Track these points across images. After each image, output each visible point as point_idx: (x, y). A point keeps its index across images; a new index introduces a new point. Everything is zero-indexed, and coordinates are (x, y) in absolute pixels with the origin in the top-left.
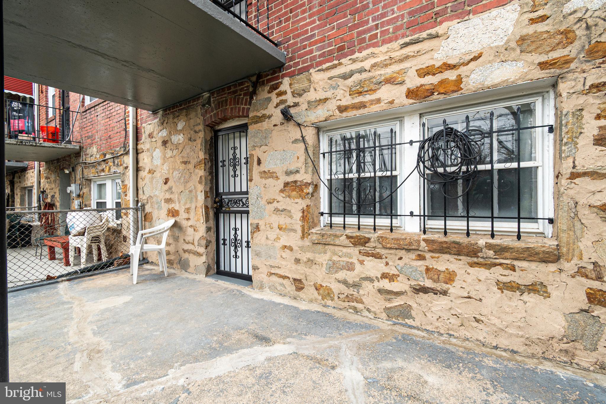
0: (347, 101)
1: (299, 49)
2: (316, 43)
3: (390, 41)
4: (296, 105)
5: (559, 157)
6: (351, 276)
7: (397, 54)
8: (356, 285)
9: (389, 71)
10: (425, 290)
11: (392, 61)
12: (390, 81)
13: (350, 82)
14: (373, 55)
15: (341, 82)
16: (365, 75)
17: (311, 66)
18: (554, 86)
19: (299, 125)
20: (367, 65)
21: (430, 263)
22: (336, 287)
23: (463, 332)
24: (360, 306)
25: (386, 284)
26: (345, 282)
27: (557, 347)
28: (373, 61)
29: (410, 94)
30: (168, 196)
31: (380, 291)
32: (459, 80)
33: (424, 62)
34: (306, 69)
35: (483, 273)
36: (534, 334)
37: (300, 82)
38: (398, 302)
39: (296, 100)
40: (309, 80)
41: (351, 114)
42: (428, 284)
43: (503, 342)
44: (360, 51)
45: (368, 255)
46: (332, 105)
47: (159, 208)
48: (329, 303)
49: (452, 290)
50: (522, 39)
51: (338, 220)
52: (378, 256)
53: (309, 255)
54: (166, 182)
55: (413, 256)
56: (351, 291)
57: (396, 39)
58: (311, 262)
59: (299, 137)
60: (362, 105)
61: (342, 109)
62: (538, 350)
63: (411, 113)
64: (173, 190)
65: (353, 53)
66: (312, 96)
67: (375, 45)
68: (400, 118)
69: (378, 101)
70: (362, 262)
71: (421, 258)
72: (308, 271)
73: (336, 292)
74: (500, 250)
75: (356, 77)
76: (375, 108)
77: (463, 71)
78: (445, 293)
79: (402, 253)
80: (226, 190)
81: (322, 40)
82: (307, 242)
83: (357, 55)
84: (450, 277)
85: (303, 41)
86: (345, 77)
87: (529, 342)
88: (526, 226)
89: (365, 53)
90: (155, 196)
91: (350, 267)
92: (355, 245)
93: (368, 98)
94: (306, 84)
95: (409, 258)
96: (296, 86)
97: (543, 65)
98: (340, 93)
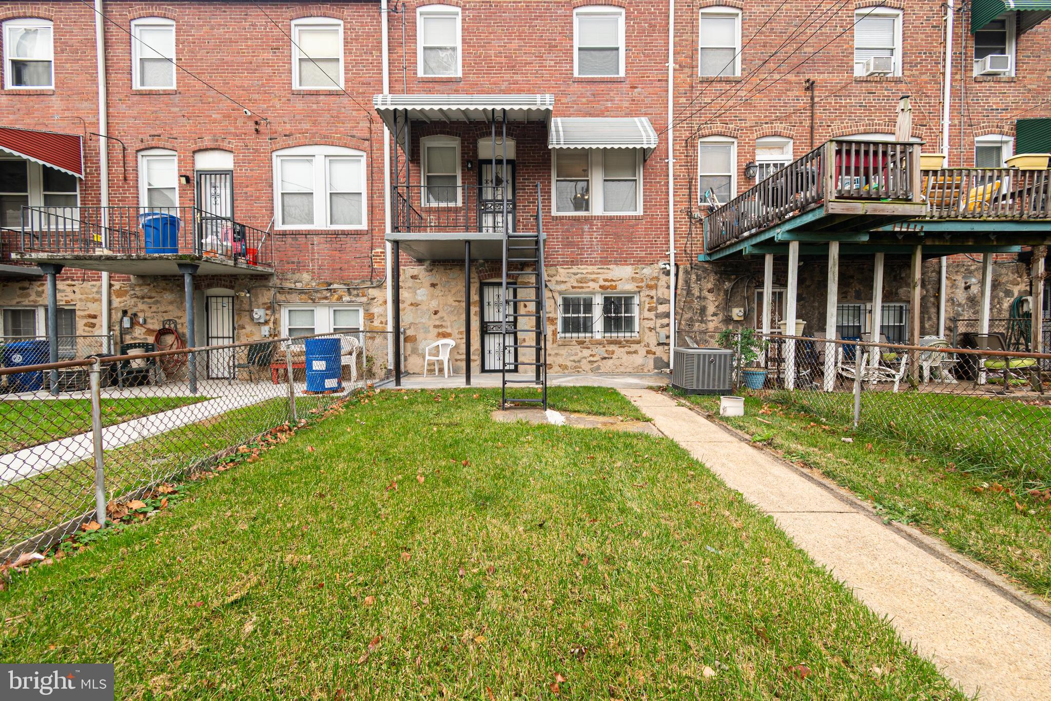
0: (575, 284)
1: (551, 255)
2: (560, 255)
3: (593, 265)
4: (549, 281)
5: (640, 313)
6: (576, 358)
7: (596, 271)
8: (579, 361)
9: (593, 276)
10: (605, 358)
11: (593, 273)
12: (593, 280)
13: (577, 277)
14: (587, 269)
15: (573, 276)
16: (583, 276)
17: (557, 265)
18: (639, 292)
19: (551, 290)
20: (584, 271)
21: (607, 348)
22: (569, 364)
23: (617, 370)
24: (580, 370)
25: (592, 359)
26: (574, 361)
27: (640, 368)
28: (587, 271)
29: (601, 287)
30: (437, 323)
31: (589, 362)
32: (616, 286)
33: (606, 277)
34: (555, 265)
35: (622, 349)
36: (635, 365)
37: (552, 271)
38: (595, 365)
39: (550, 279)
40: (557, 271)
41: (577, 290)
42: (607, 356)
43: (628, 370)
44: (581, 265)
45: (584, 348)
46: (569, 285)
47: (427, 331)
48: (566, 371)
49: (614, 356)
50: (632, 278)
51: (569, 335)
52: (588, 348)
53: (556, 351)
54: (436, 313)
55: (601, 346)
56: (577, 364)
57: (595, 265)
58: (557, 354)
59: (551, 296)
60: (582, 288)
61: (573, 287)
62: (636, 370)
63: (599, 292)
64: (445, 318)
65: (578, 265)
66: (558, 278)
67: (587, 265)
68: (594, 293)
69: (589, 287)
70: (581, 351)
71: (604, 347)
72: (555, 359)
73: (569, 366)
74: (627, 341)
75: (579, 275)
76: (587, 290)
77: (617, 283)
78: (611, 358)
79: (598, 346)
80: (492, 320)
81: (564, 255)
82: (555, 345)
83: (579, 266)
84: (613, 352)
85: (552, 251)
86: (575, 274)
87: (634, 368)
88: (633, 334)
89: (583, 267)
90: (420, 323)
91: (576, 354)
92: (579, 344)
93: (584, 285)
94: (555, 273)
95: (600, 347)
96: (550, 272)
97: (637, 287)
98: (572, 280)
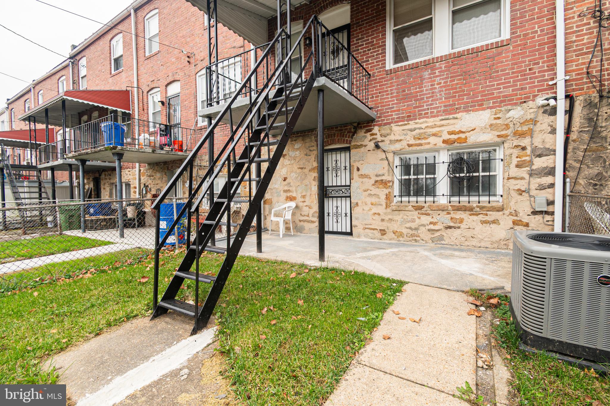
0: (412, 142)
1: (385, 113)
2: (394, 111)
3: (434, 116)
4: (382, 141)
5: (504, 172)
6: (413, 225)
7: (438, 123)
8: (416, 229)
9: (434, 130)
10: (450, 227)
11: (435, 126)
12: (434, 135)
13: (414, 133)
14: (426, 122)
15: (409, 132)
16: (422, 131)
17: (392, 123)
18: (503, 143)
19: (384, 151)
20: (423, 126)
21: (453, 215)
22: (405, 231)
23: (467, 243)
24: (418, 239)
25: (432, 227)
26: (410, 228)
27: (503, 243)
28: (427, 125)
29: (444, 142)
30: (286, 188)
31: (429, 230)
32: (466, 138)
33: (451, 128)
34: (389, 124)
35: (475, 218)
36: (494, 239)
37: (385, 130)
38: (437, 234)
39: (383, 139)
40: (391, 130)
41: (414, 148)
42: (452, 224)
43: (483, 244)
44: (419, 119)
45: (423, 214)
46: (404, 144)
47: (279, 196)
48: (401, 239)
49: (463, 226)
50: (491, 125)
51: (405, 199)
52: (428, 214)
53: (390, 217)
54: (285, 179)
55: (445, 213)
56: (414, 232)
57: (438, 116)
58: (391, 220)
59: (384, 157)
60: (421, 145)
61: (409, 146)
62: (496, 245)
63: (443, 149)
64: (291, 184)
65: (416, 119)
66: (392, 137)
67: (427, 117)
68: (438, 151)
69: (429, 143)
70: (419, 218)
71: (449, 213)
72: (389, 225)
73: (405, 233)
74: (482, 208)
75: (417, 131)
76: (427, 147)
77: (467, 134)
78: (459, 228)
79: (440, 212)
80: (330, 184)
81: (399, 110)
82: (389, 210)
83: (417, 121)
84: (461, 221)
85: (386, 109)
86: (411, 130)
87: (492, 243)
88: (492, 198)
89: (422, 120)
90: (274, 188)
91: (413, 221)
92: (416, 210)
93: (423, 141)
94: (389, 131)
95: (443, 214)
96: (383, 132)
97: (499, 136)
98: (408, 137)
